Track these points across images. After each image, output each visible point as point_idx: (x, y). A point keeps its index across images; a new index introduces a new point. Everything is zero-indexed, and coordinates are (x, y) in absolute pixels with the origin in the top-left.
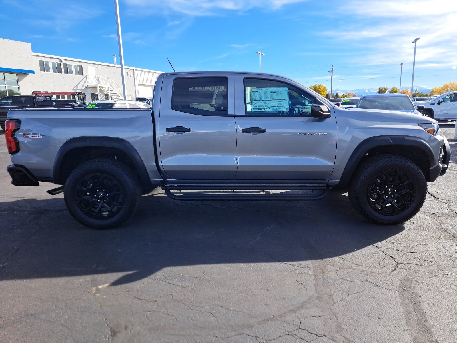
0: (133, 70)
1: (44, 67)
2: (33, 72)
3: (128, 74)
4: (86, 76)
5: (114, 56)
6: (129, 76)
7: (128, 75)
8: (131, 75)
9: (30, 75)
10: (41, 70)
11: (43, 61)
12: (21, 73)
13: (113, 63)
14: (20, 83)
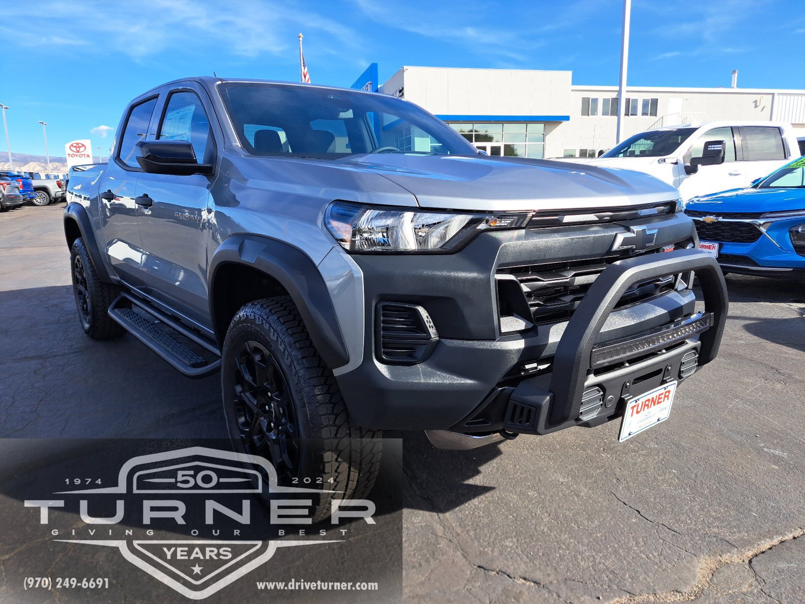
0: (773, 94)
1: (588, 107)
2: (567, 118)
3: (758, 104)
4: (662, 117)
5: (734, 72)
6: (760, 108)
7: (756, 106)
8: (764, 107)
9: (565, 123)
10: (583, 114)
11: (589, 98)
12: (551, 121)
13: (729, 86)
14: (547, 138)
